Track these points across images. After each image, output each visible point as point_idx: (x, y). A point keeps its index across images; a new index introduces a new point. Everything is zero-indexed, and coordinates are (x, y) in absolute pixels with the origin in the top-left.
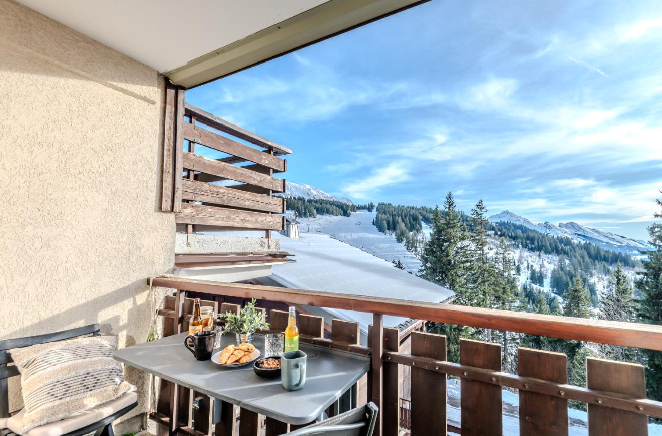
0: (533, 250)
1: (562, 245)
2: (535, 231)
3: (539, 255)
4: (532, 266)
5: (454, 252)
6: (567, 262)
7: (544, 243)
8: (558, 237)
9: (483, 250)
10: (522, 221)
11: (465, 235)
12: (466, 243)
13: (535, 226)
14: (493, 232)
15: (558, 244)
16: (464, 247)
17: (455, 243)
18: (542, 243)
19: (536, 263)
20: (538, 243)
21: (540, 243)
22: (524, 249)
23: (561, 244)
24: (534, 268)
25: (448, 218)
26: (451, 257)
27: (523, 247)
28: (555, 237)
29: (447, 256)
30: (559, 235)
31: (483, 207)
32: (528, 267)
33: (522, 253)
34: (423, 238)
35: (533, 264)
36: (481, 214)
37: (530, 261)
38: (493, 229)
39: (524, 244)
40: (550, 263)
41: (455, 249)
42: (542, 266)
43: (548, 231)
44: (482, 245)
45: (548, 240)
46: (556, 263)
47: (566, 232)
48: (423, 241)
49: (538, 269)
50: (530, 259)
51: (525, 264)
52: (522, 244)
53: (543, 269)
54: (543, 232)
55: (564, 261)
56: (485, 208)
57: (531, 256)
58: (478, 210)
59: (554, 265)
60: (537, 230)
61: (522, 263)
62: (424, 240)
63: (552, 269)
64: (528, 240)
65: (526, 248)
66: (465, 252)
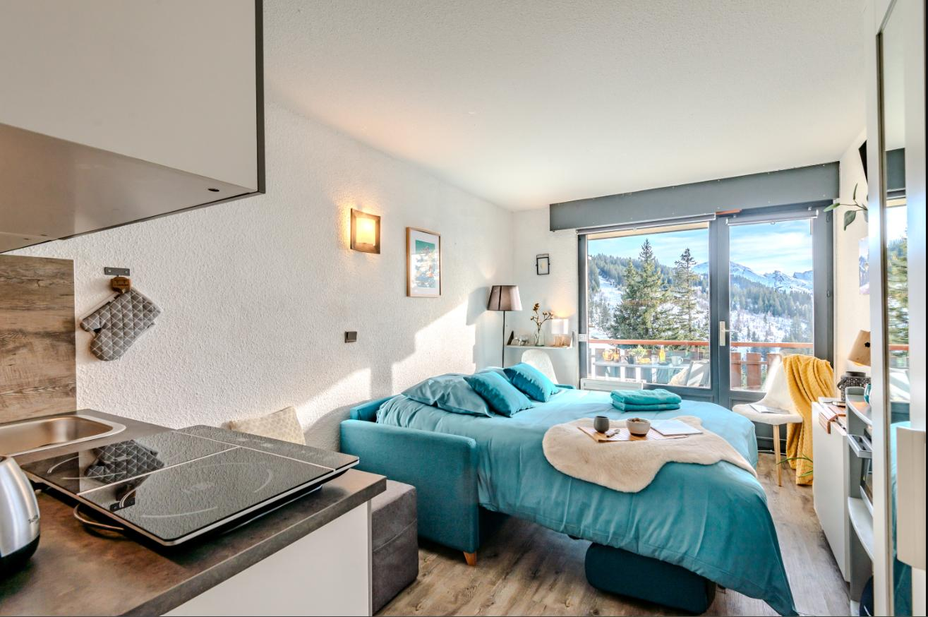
0: (755, 311)
1: (798, 303)
2: (759, 285)
3: (765, 318)
4: (754, 334)
5: (652, 319)
6: (804, 326)
7: (771, 302)
8: (791, 291)
9: (690, 314)
10: (741, 270)
11: (666, 295)
12: (667, 306)
13: (759, 277)
14: (700, 288)
15: (792, 303)
16: (665, 312)
17: (654, 306)
18: (769, 301)
19: (759, 329)
20: (764, 301)
21: (766, 302)
22: (744, 311)
23: (795, 303)
24: (756, 336)
25: (644, 275)
26: (649, 325)
27: (741, 308)
28: (788, 292)
29: (644, 323)
30: (793, 290)
31: (690, 258)
32: (749, 335)
33: (741, 317)
34: (601, 300)
35: (756, 330)
36: (688, 267)
37: (751, 328)
38: (700, 283)
39: (744, 303)
40: (780, 329)
41: (654, 314)
42: (768, 333)
43: (778, 283)
44: (689, 308)
45: (778, 297)
46: (788, 329)
47: (803, 285)
48: (601, 304)
49: (762, 338)
50: (751, 325)
51: (745, 332)
52: (741, 304)
53: (769, 338)
54: (771, 285)
55: (799, 325)
56: (693, 260)
57: (754, 320)
58: (684, 262)
59: (786, 331)
60: (763, 283)
61: (740, 331)
62: (603, 301)
63: (782, 337)
64: (749, 298)
65: (746, 309)
66: (666, 317)
